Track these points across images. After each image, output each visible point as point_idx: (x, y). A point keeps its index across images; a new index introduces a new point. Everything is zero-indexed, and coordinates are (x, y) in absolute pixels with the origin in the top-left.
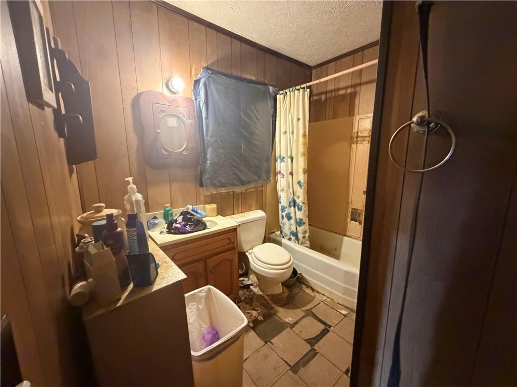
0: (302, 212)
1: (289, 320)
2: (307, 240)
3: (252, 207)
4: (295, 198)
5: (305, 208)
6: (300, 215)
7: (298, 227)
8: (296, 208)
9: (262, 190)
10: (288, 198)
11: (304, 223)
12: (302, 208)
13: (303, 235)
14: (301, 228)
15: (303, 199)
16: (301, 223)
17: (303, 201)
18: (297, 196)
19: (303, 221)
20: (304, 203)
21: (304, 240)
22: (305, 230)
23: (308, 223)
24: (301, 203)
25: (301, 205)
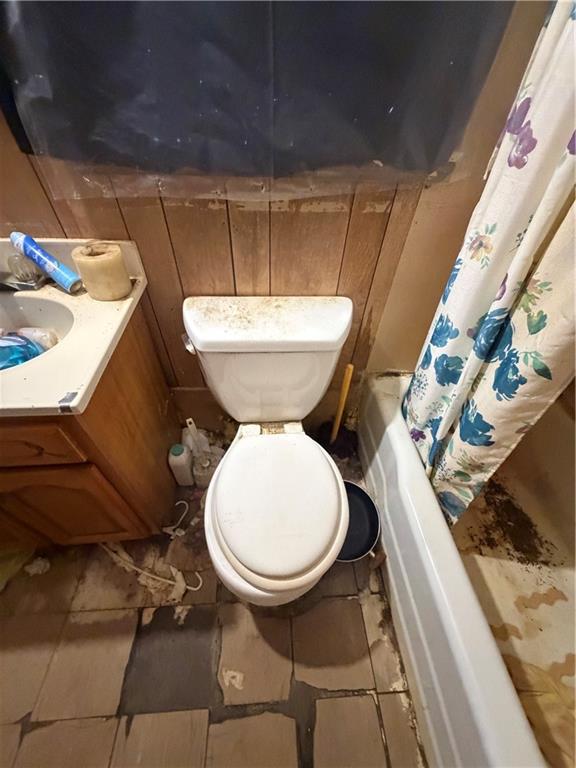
0: (507, 403)
1: (233, 680)
3: (318, 282)
5: (534, 398)
6: (488, 403)
7: (458, 430)
8: (495, 365)
9: (387, 216)
10: (482, 295)
11: (489, 443)
12: (522, 387)
13: (460, 468)
14: (466, 446)
15: (557, 348)
16: (476, 435)
17: (547, 358)
18: (535, 312)
19: (488, 434)
20: (544, 372)
21: (457, 480)
22: (483, 461)
23: (509, 452)
24: (531, 361)
25: (524, 368)
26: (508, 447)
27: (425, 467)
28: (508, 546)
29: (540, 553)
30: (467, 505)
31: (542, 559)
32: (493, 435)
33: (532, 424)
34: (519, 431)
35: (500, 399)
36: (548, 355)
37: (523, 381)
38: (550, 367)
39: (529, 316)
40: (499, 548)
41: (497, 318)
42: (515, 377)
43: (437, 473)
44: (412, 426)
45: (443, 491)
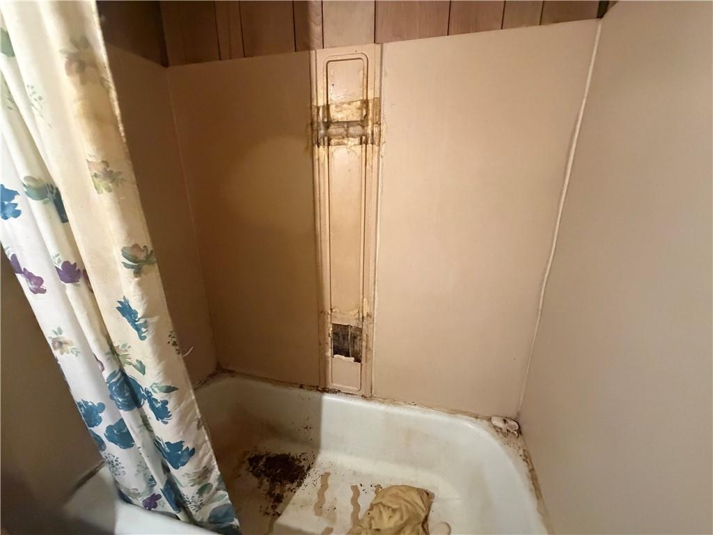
0: (173, 421)
2: (217, 489)
4: (130, 371)
5: (183, 405)
6: (164, 430)
7: (170, 466)
8: (146, 406)
11: (192, 452)
12: (169, 407)
13: (197, 487)
14: (184, 469)
15: (160, 374)
16: (180, 456)
17: (162, 382)
18: (134, 362)
19: (184, 448)
20: (169, 390)
21: (205, 496)
22: (204, 465)
23: (209, 443)
24: (156, 389)
25: (159, 396)
26: (205, 441)
27: (178, 519)
28: (288, 486)
29: (303, 466)
30: (229, 502)
31: (306, 468)
32: (188, 445)
33: (200, 417)
34: (199, 427)
35: (166, 423)
36: (161, 380)
37: (165, 403)
38: (169, 384)
39: (133, 366)
40: (285, 495)
41: (114, 380)
42: (160, 405)
43: (191, 510)
44: (140, 501)
45: (208, 515)
